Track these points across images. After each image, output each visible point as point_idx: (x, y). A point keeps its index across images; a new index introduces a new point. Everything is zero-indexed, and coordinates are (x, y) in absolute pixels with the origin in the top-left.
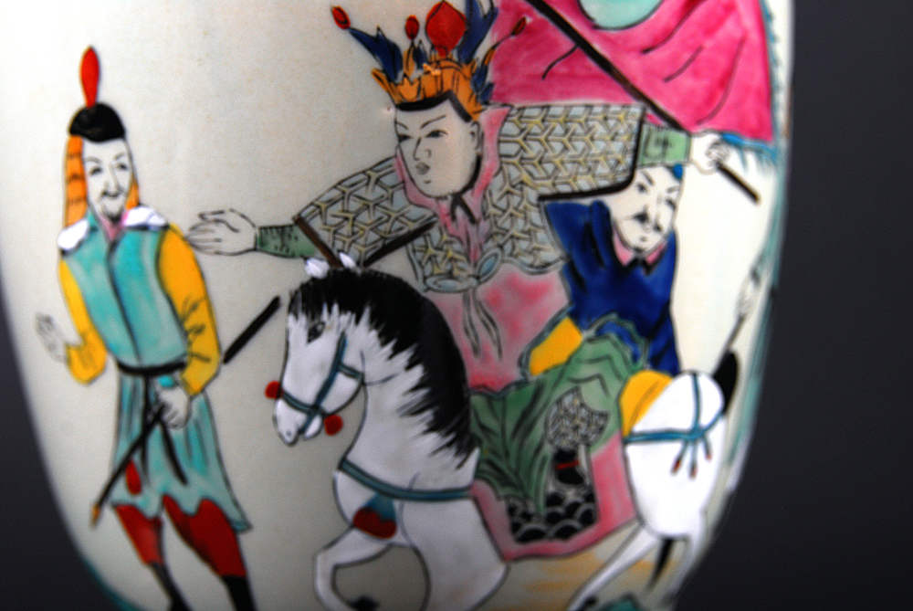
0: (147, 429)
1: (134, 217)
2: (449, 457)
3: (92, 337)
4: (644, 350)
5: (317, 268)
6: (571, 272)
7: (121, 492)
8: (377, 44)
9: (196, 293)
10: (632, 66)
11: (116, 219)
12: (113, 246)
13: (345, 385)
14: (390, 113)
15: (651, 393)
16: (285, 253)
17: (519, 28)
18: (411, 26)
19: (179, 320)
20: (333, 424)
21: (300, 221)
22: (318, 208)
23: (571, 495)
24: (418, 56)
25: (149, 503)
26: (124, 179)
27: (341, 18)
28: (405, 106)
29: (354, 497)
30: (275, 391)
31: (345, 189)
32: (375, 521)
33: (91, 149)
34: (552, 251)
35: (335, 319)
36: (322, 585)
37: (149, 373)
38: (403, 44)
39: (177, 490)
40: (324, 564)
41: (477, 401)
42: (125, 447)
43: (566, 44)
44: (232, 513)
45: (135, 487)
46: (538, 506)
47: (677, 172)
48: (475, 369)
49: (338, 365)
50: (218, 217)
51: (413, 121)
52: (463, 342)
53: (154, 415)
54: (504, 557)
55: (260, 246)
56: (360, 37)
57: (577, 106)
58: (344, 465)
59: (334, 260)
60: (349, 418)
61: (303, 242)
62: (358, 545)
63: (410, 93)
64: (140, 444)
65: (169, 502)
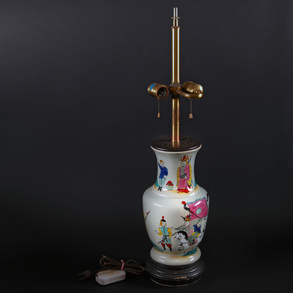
0: (165, 239)
1: (166, 227)
2: (186, 241)
3: (161, 233)
4: (199, 232)
5: (179, 231)
6: (195, 229)
7: (162, 242)
8: (184, 218)
9: (170, 232)
10: (199, 216)
11: (164, 227)
12: (164, 228)
13: (180, 237)
14: (184, 222)
15: (199, 235)
16: (177, 230)
17: (192, 216)
18: (186, 217)
19: (169, 233)
20: (179, 239)
21: (178, 228)
22: (179, 227)
23: (194, 242)
24: (186, 218)
25: (164, 243)
26: (165, 224)
27: (182, 216)
28: (185, 221)
29: (180, 243)
30: (175, 238)
31: (181, 226)
32: (181, 245)
33: (162, 222)
34: (193, 228)
35: (180, 233)
36: (177, 249)
37: (166, 236)
38: (185, 218)
39: (167, 243)
40: (177, 247)
41: (188, 237)
42: (163, 240)
43: (195, 216)
44: (171, 244)
45: (163, 242)
46: (191, 243)
47: (201, 221)
48: (188, 236)
49: (180, 236)
50: (172, 228)
51: (186, 222)
52: (188, 234)
53: (166, 238)
54: (189, 246)
55: (175, 229)
56: (183, 217)
57: (196, 219)
58: (179, 242)
59: (180, 230)
60: (180, 239)
61: (178, 229)
62: (180, 246)
63: (186, 221)
64: (165, 240)
65: (166, 243)
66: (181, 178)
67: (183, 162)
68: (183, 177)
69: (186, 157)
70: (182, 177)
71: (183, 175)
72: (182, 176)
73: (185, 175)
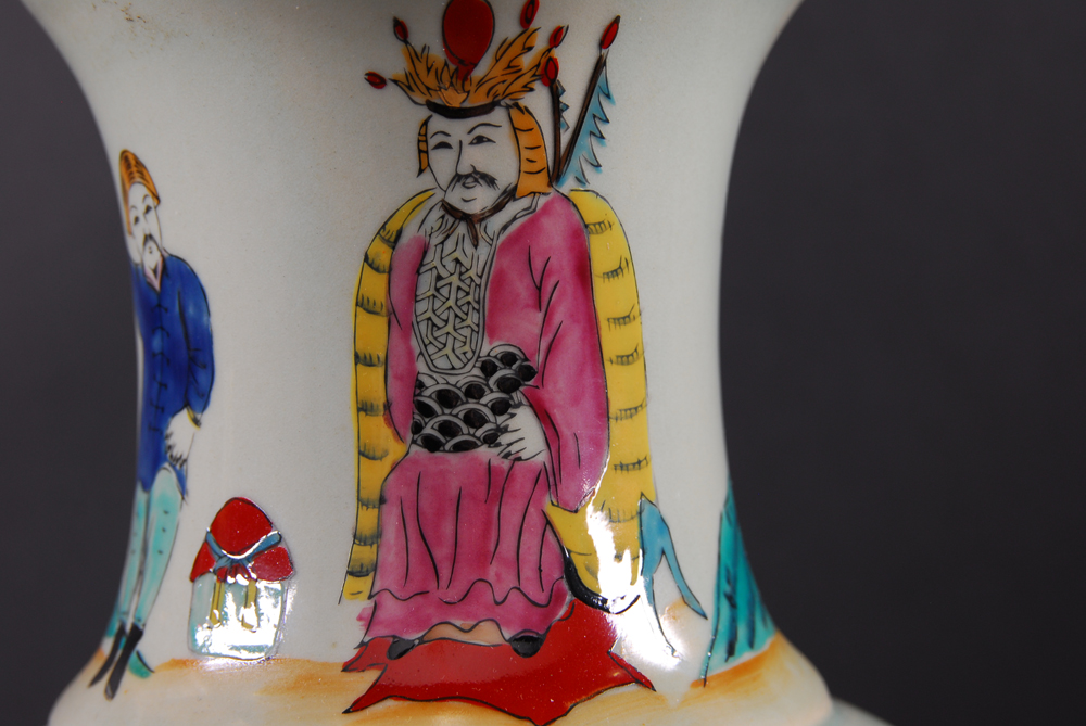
66: (431, 444)
67: (458, 129)
68: (474, 419)
69: (506, 26)
70: (448, 429)
71: (474, 392)
72: (446, 398)
73: (507, 386)
